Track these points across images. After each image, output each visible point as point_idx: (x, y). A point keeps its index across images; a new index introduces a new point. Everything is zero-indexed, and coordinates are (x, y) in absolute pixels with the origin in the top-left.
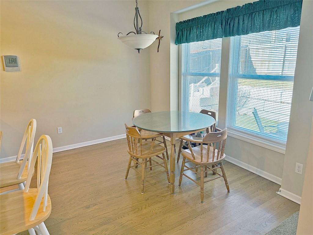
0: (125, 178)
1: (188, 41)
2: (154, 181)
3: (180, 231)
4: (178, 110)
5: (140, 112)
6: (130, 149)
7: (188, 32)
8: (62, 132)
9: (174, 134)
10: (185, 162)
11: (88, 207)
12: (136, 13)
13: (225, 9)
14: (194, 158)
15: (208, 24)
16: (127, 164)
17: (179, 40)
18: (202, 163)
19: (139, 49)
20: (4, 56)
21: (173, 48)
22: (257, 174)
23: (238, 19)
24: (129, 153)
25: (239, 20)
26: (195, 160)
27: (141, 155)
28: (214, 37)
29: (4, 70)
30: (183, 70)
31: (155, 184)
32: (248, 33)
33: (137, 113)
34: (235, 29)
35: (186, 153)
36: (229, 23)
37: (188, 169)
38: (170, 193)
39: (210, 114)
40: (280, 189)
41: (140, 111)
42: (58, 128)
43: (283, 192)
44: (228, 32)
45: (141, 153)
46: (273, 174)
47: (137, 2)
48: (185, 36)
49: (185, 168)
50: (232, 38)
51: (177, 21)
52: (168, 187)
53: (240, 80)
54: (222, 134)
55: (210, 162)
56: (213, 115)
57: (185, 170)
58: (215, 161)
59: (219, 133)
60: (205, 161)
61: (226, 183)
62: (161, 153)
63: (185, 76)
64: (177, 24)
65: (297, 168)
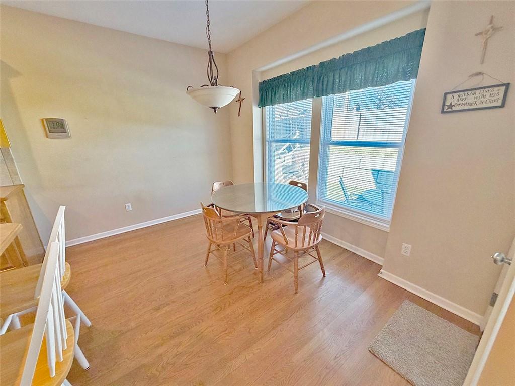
0: (204, 263)
1: (272, 103)
4: (263, 181)
5: (220, 185)
6: (208, 232)
7: (273, 93)
8: (131, 209)
9: (262, 214)
11: (158, 309)
12: (210, 62)
13: (317, 63)
14: (287, 243)
15: (296, 83)
16: (207, 248)
17: (262, 102)
18: (297, 248)
19: (214, 108)
20: (46, 119)
21: (256, 111)
22: (352, 251)
23: (333, 74)
24: (208, 239)
25: (334, 76)
26: (287, 245)
27: (223, 241)
28: (304, 96)
29: (47, 137)
30: (267, 136)
31: (240, 270)
32: (346, 92)
33: (217, 186)
34: (330, 87)
35: (275, 235)
36: (321, 80)
37: (278, 252)
38: (257, 281)
39: (301, 186)
40: (382, 271)
41: (220, 183)
42: (126, 205)
43: (385, 275)
44: (320, 92)
45: (222, 239)
47: (210, 44)
48: (270, 97)
49: (275, 252)
50: (324, 97)
51: (261, 81)
52: (255, 274)
54: (320, 213)
55: (306, 246)
56: (304, 187)
57: (275, 254)
58: (311, 245)
59: (317, 213)
60: (299, 246)
61: (322, 267)
62: (246, 236)
63: (270, 142)
64: (260, 84)
65: (403, 249)
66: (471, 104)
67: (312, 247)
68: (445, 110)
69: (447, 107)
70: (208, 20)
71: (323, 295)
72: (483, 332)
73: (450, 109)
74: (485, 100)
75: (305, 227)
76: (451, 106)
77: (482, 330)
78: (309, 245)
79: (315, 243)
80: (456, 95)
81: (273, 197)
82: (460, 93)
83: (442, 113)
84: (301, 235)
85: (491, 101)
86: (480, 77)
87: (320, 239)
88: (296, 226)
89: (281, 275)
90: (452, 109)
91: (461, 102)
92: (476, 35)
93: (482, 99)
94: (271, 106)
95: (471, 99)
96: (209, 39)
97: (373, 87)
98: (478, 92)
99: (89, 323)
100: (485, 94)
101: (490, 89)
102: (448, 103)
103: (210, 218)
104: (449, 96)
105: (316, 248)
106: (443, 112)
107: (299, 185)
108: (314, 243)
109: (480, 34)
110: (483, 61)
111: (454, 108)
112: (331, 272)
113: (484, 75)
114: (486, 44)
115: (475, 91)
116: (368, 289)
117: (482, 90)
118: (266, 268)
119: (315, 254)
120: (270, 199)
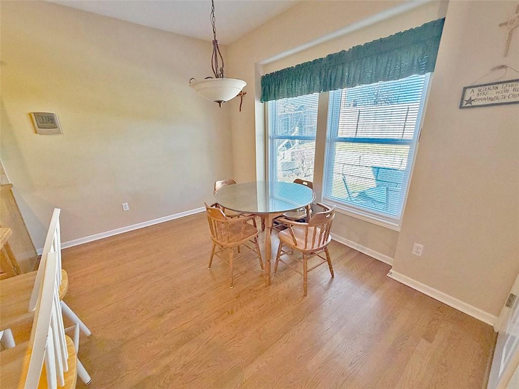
0: (208, 265)
1: (275, 98)
2: (244, 269)
3: (285, 345)
4: (265, 180)
5: (222, 183)
7: (277, 87)
8: (128, 209)
9: (270, 215)
10: (282, 246)
12: (215, 50)
13: (324, 56)
14: (296, 245)
15: (301, 77)
16: (211, 250)
17: (265, 97)
18: (306, 250)
19: (220, 102)
20: (34, 113)
21: (259, 106)
22: (359, 250)
23: (342, 67)
24: (213, 240)
25: (343, 69)
26: (296, 247)
27: (228, 242)
28: (310, 91)
29: (36, 133)
30: (270, 133)
31: (246, 272)
32: (355, 86)
33: (219, 185)
34: (339, 81)
35: (283, 236)
36: (329, 73)
37: (285, 253)
38: (264, 284)
39: (306, 184)
40: (391, 271)
41: (222, 181)
42: (123, 204)
43: (394, 275)
44: (328, 85)
45: (228, 240)
46: (383, 254)
47: (214, 32)
48: (273, 92)
49: (282, 253)
50: (331, 92)
51: (263, 73)
52: (261, 276)
53: (339, 145)
54: (331, 214)
55: (316, 247)
56: (310, 185)
57: (281, 255)
58: (321, 246)
59: (328, 213)
60: (309, 247)
61: (331, 268)
62: (252, 237)
63: (272, 139)
64: (263, 78)
65: (414, 249)
66: (492, 99)
67: (322, 249)
68: (464, 105)
69: (465, 102)
70: (213, 6)
71: (333, 298)
72: (498, 333)
73: (469, 105)
74: (507, 94)
75: (315, 228)
76: (470, 101)
77: (496, 331)
78: (319, 246)
79: (325, 245)
80: (476, 90)
81: (276, 195)
82: (481, 88)
83: (460, 108)
84: (310, 235)
85: (514, 96)
86: (503, 70)
87: (329, 240)
88: (307, 226)
89: (288, 277)
90: (471, 104)
91: (480, 97)
92: (501, 25)
93: (504, 94)
94: (274, 101)
95: (492, 93)
96: (214, 27)
97: (385, 81)
98: (500, 86)
99: (88, 332)
100: (508, 88)
101: (515, 83)
102: (467, 98)
103: (215, 219)
104: (469, 91)
105: (325, 249)
106: (461, 107)
107: (304, 183)
108: (323, 243)
109: (506, 24)
110: (507, 52)
111: (474, 104)
112: (339, 272)
113: (508, 68)
114: (510, 34)
115: (497, 85)
116: (378, 290)
117: (505, 85)
118: (272, 270)
119: (324, 255)
120: (272, 197)
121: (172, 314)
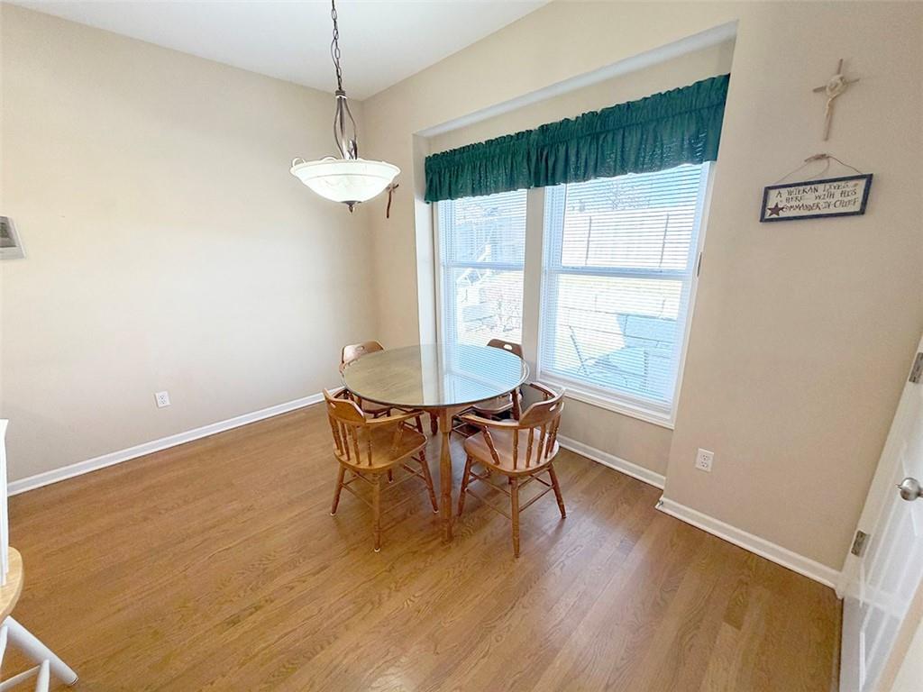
0: (331, 508)
1: (451, 195)
2: (400, 512)
3: (484, 660)
4: (436, 341)
5: (356, 350)
6: (339, 447)
7: (453, 180)
8: (168, 403)
10: (471, 466)
12: (340, 108)
13: (534, 126)
14: (498, 463)
15: (496, 160)
16: (336, 476)
17: (432, 194)
18: (516, 471)
19: (350, 203)
21: (421, 208)
22: (606, 463)
23: (564, 148)
24: (340, 460)
25: (567, 151)
26: (498, 467)
27: (371, 465)
28: (511, 185)
30: (443, 256)
31: (405, 518)
32: (589, 179)
33: (350, 352)
34: (560, 169)
35: (473, 445)
36: (544, 157)
37: (476, 477)
38: (441, 539)
39: (510, 348)
40: (662, 498)
41: (356, 346)
42: (157, 395)
43: (668, 506)
44: (543, 176)
45: (370, 460)
46: (647, 468)
47: (339, 77)
48: (447, 185)
49: (471, 477)
50: (549, 188)
51: (428, 153)
52: (434, 523)
53: (563, 277)
54: (558, 403)
55: (533, 465)
56: (517, 350)
57: (471, 481)
58: (543, 461)
59: (552, 404)
60: (522, 466)
61: (559, 501)
62: (415, 452)
63: (447, 267)
64: (428, 159)
65: (699, 459)
66: (809, 208)
67: (543, 467)
68: (767, 217)
69: (769, 212)
70: (336, 29)
71: (567, 556)
72: (843, 600)
73: (774, 216)
74: (833, 201)
75: (532, 432)
76: (776, 210)
77: (839, 597)
78: (538, 462)
79: (548, 460)
80: (784, 191)
81: (455, 368)
82: (792, 189)
83: (761, 221)
84: (523, 444)
85: (843, 204)
86: (824, 162)
87: (556, 449)
88: (516, 429)
89: (484, 522)
90: (778, 214)
91: (794, 203)
92: (815, 91)
93: (827, 200)
94: (449, 201)
95: (809, 198)
96: (337, 67)
97: (637, 173)
98: (821, 187)
99: (71, 675)
100: (833, 190)
101: (843, 183)
102: (771, 205)
103: (343, 420)
104: (773, 193)
105: (549, 467)
106: (763, 219)
107: (506, 347)
108: (546, 457)
109: (822, 89)
110: (828, 133)
111: (782, 214)
112: (574, 507)
113: (830, 159)
114: (831, 106)
115: (816, 186)
116: (643, 536)
117: (828, 185)
118: (455, 511)
119: (546, 477)
120: (450, 371)
121: (259, 616)
